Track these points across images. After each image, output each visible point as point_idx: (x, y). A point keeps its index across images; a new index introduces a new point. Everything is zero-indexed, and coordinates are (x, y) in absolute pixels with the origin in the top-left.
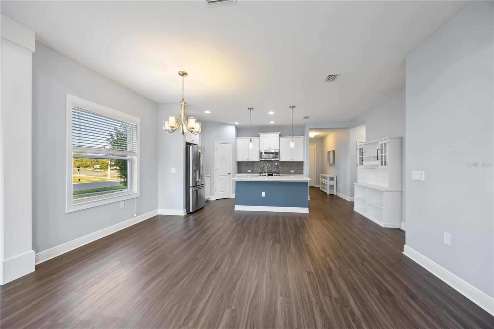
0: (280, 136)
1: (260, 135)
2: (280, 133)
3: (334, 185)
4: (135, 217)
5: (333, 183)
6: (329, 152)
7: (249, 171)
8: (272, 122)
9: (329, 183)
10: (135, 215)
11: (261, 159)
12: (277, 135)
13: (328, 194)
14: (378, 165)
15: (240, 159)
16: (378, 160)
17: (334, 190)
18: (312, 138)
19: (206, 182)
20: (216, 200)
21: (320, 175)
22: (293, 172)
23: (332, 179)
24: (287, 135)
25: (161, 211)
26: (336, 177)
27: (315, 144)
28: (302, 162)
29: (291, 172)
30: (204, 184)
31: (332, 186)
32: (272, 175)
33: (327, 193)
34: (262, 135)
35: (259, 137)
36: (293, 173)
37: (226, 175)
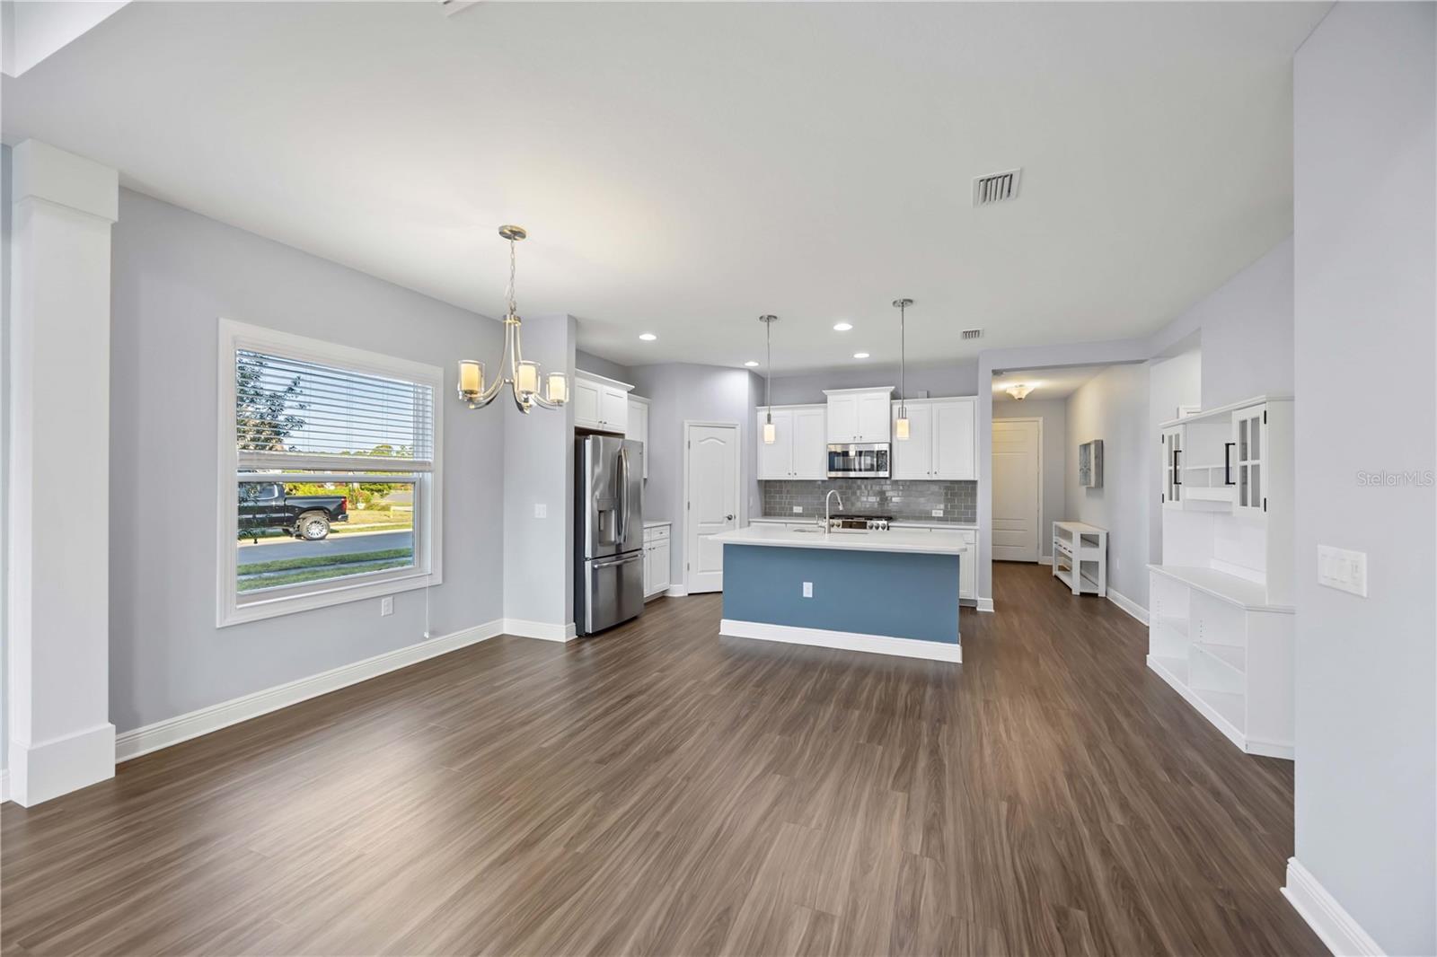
0: (892, 399)
1: (829, 398)
2: (893, 387)
3: (1097, 563)
4: (425, 639)
5: (1097, 554)
6: (1086, 447)
7: (798, 509)
8: (862, 356)
9: (1078, 553)
10: (427, 635)
11: (833, 474)
12: (884, 394)
13: (1076, 592)
14: (1231, 503)
15: (767, 474)
16: (1228, 483)
17: (1097, 577)
18: (1020, 399)
19: (645, 545)
20: (689, 594)
21: (1055, 523)
22: (942, 515)
23: (1089, 540)
24: (919, 393)
25: (510, 626)
26: (1108, 534)
27: (1041, 420)
28: (974, 482)
29: (934, 515)
30: (640, 549)
31: (1089, 567)
32: (863, 526)
33: (1071, 590)
34: (834, 397)
35: (826, 402)
36: (939, 519)
37: (721, 523)
